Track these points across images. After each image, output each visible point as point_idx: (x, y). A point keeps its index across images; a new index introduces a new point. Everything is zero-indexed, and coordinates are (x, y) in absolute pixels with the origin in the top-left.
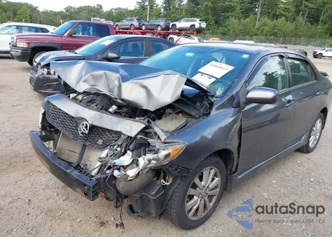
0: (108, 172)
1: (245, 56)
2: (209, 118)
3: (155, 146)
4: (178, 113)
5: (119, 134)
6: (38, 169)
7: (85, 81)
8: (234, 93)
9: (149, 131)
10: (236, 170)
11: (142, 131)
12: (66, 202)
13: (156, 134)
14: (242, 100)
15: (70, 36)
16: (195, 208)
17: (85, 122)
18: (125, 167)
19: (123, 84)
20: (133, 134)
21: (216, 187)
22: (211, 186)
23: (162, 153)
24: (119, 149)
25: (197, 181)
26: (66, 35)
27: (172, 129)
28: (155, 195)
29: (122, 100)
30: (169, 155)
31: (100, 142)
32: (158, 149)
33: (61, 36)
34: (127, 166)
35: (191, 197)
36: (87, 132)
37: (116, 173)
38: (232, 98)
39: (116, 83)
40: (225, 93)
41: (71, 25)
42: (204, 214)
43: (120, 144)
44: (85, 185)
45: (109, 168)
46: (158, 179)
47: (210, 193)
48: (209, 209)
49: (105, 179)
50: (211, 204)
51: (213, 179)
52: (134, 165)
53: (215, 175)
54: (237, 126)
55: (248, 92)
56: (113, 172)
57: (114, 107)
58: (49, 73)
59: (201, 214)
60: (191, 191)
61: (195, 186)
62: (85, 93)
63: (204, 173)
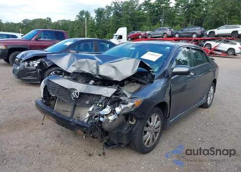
0: (96, 119)
1: (168, 48)
2: (153, 84)
3: (125, 101)
4: (134, 82)
5: (99, 96)
6: (36, 128)
7: (73, 66)
8: (165, 69)
9: (119, 93)
10: (169, 117)
11: (115, 94)
12: (62, 145)
13: (124, 94)
14: (170, 74)
15: (36, 40)
16: (148, 139)
17: (76, 91)
18: (107, 115)
19: (100, 66)
20: (109, 96)
21: (158, 127)
22: (156, 126)
23: (130, 104)
24: (100, 105)
25: (148, 122)
26: (33, 39)
27: (133, 91)
28: (126, 131)
29: (100, 76)
30: (134, 105)
31: (87, 102)
32: (128, 102)
33: (30, 40)
34: (108, 114)
35: (145, 132)
36: (77, 97)
37: (101, 119)
38: (165, 72)
39: (95, 66)
40: (160, 69)
41: (36, 32)
42: (153, 144)
43: (100, 102)
44: (84, 127)
45: (96, 117)
46: (127, 121)
47: (155, 130)
48: (155, 141)
49: (95, 123)
50: (156, 138)
51: (157, 122)
52: (112, 114)
53: (158, 120)
54: (168, 89)
55: (173, 69)
56: (99, 119)
57: (93, 81)
58: (29, 65)
59: (151, 144)
60: (146, 129)
61: (147, 126)
62: (74, 73)
63: (152, 118)
